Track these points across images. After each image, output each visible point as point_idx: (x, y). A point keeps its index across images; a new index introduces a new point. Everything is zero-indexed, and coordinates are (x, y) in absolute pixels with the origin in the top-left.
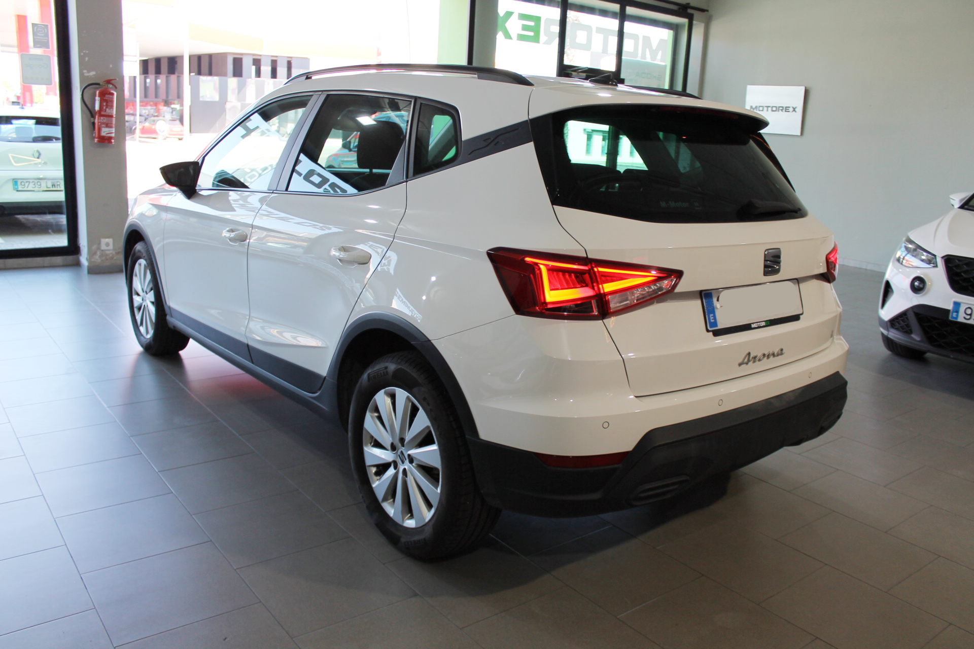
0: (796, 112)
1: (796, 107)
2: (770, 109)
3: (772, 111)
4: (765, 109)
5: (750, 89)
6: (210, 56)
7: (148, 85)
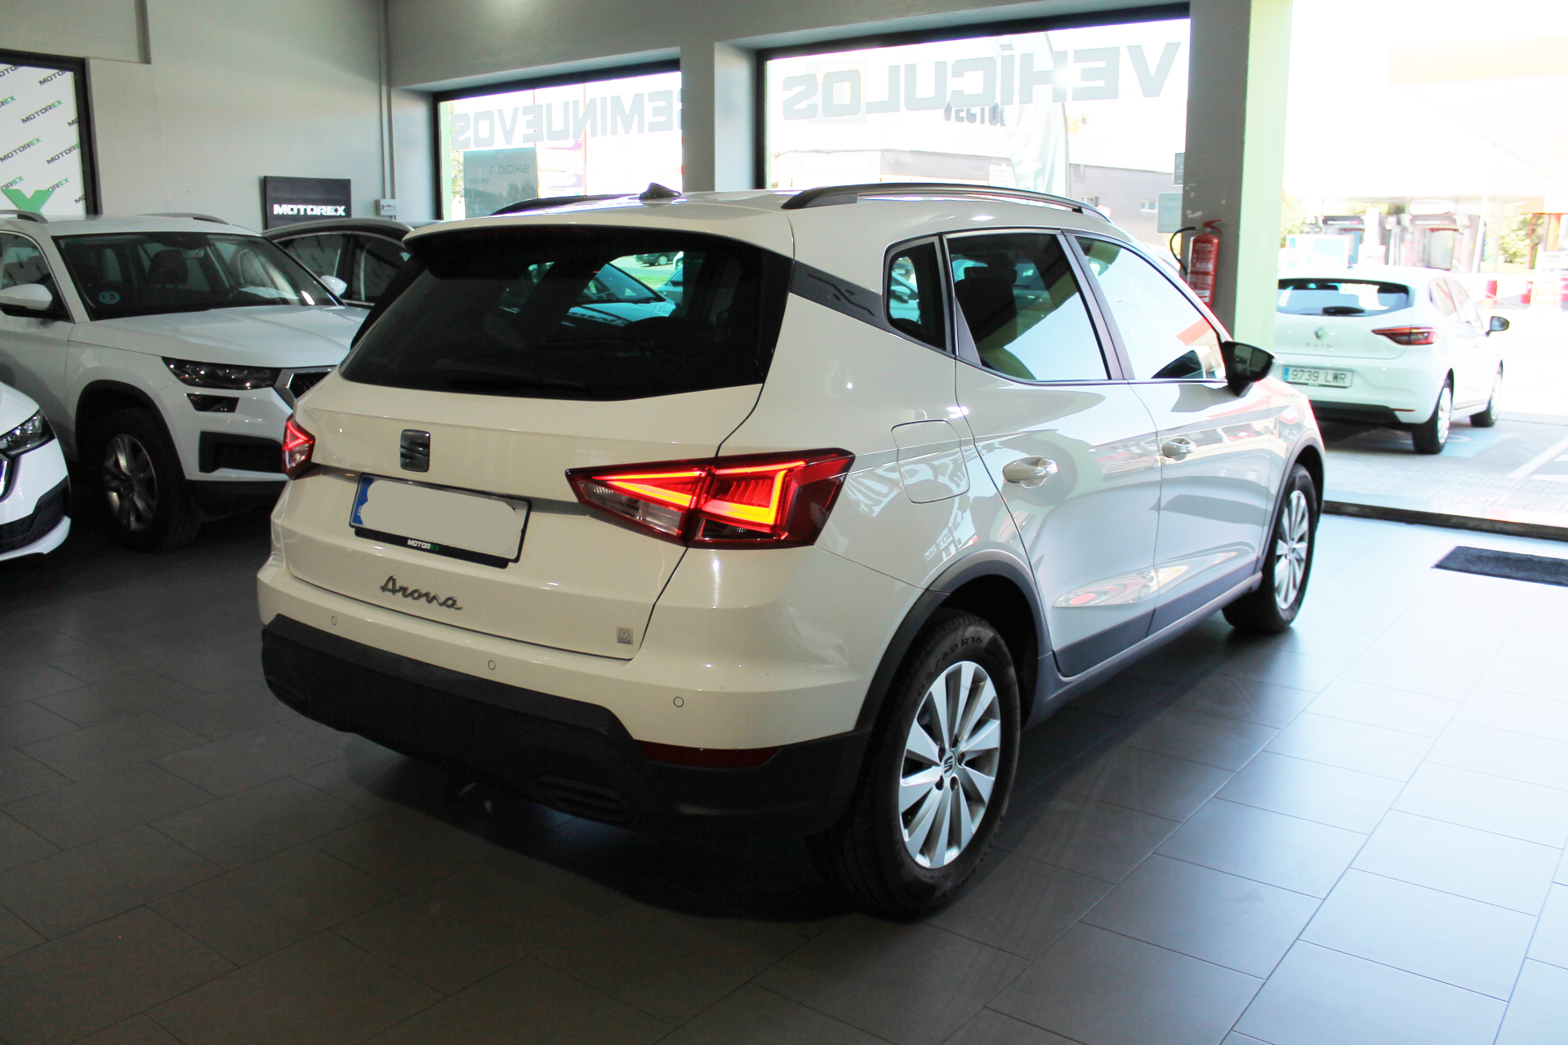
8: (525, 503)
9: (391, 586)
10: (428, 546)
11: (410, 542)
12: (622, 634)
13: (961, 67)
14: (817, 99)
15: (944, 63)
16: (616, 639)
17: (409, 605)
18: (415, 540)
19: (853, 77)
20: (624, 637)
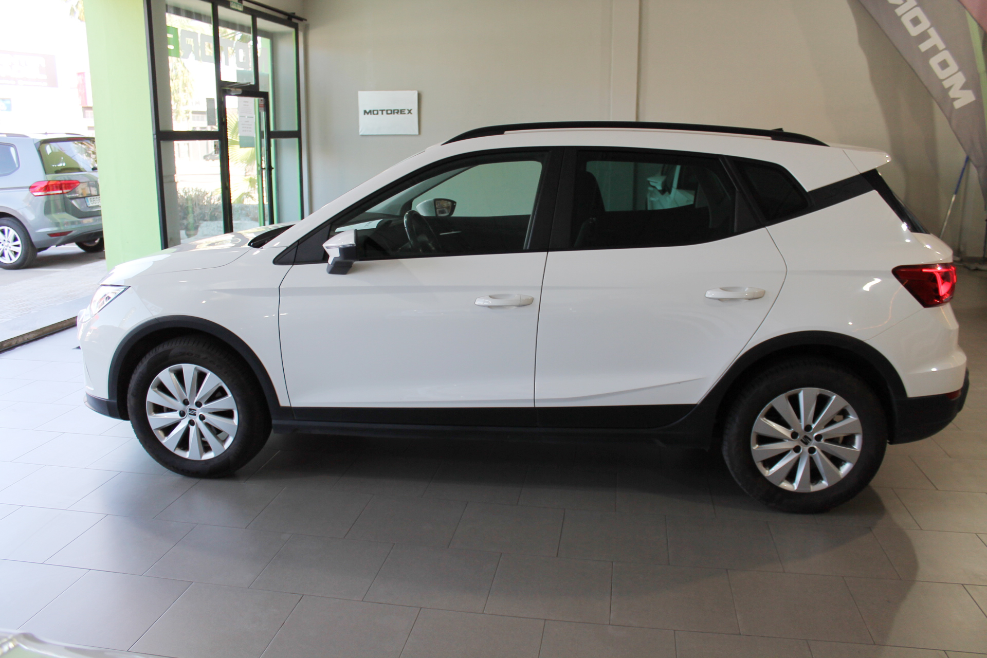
0: (411, 113)
1: (411, 110)
2: (385, 112)
3: (387, 114)
4: (380, 112)
5: (361, 94)
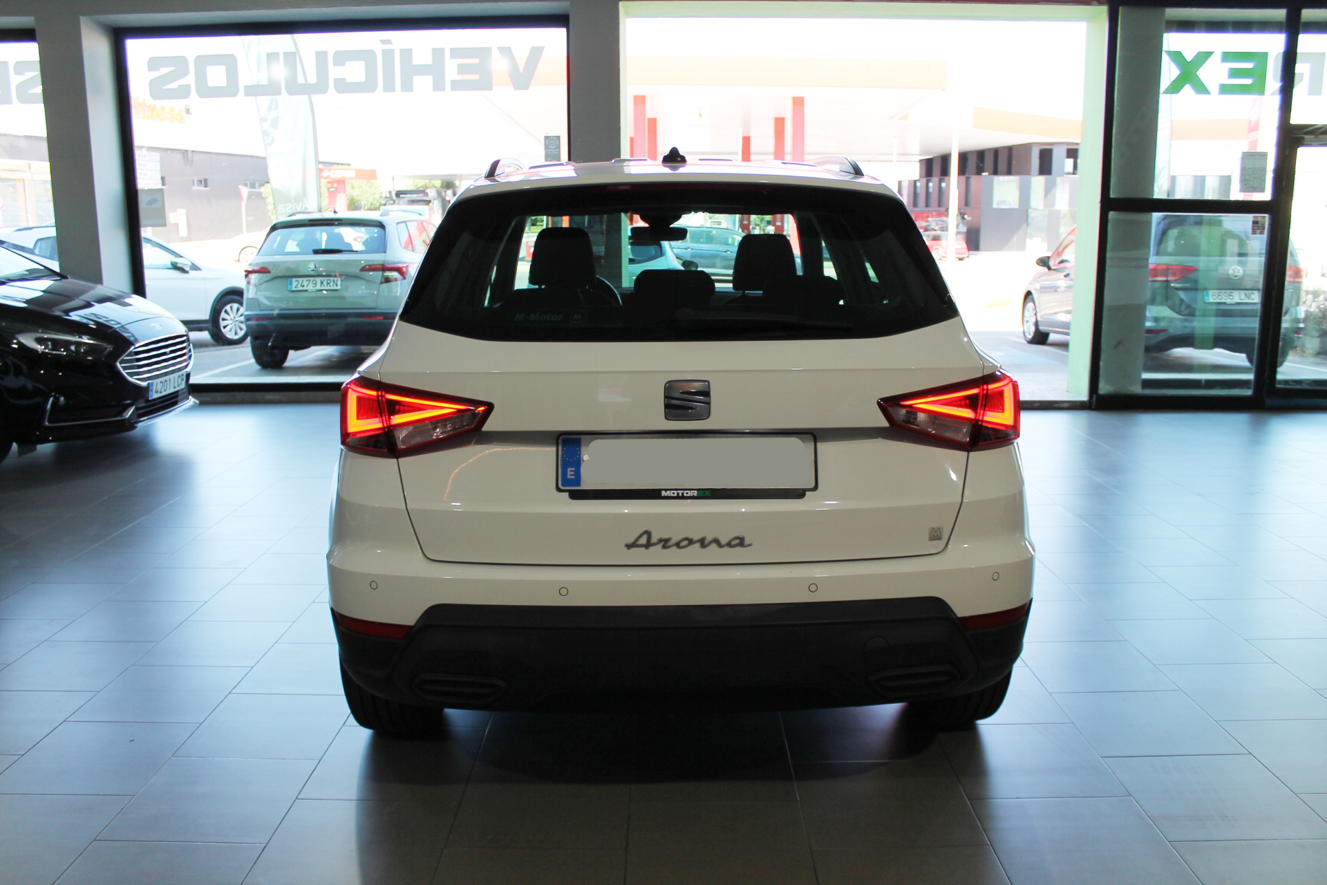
6: (1010, 149)
7: (931, 190)
8: (811, 436)
9: (646, 540)
10: (695, 493)
11: (663, 493)
12: (934, 533)
13: (342, 58)
14: (190, 80)
15: (325, 53)
16: (927, 537)
17: (673, 555)
18: (670, 490)
19: (229, 62)
20: (935, 535)
